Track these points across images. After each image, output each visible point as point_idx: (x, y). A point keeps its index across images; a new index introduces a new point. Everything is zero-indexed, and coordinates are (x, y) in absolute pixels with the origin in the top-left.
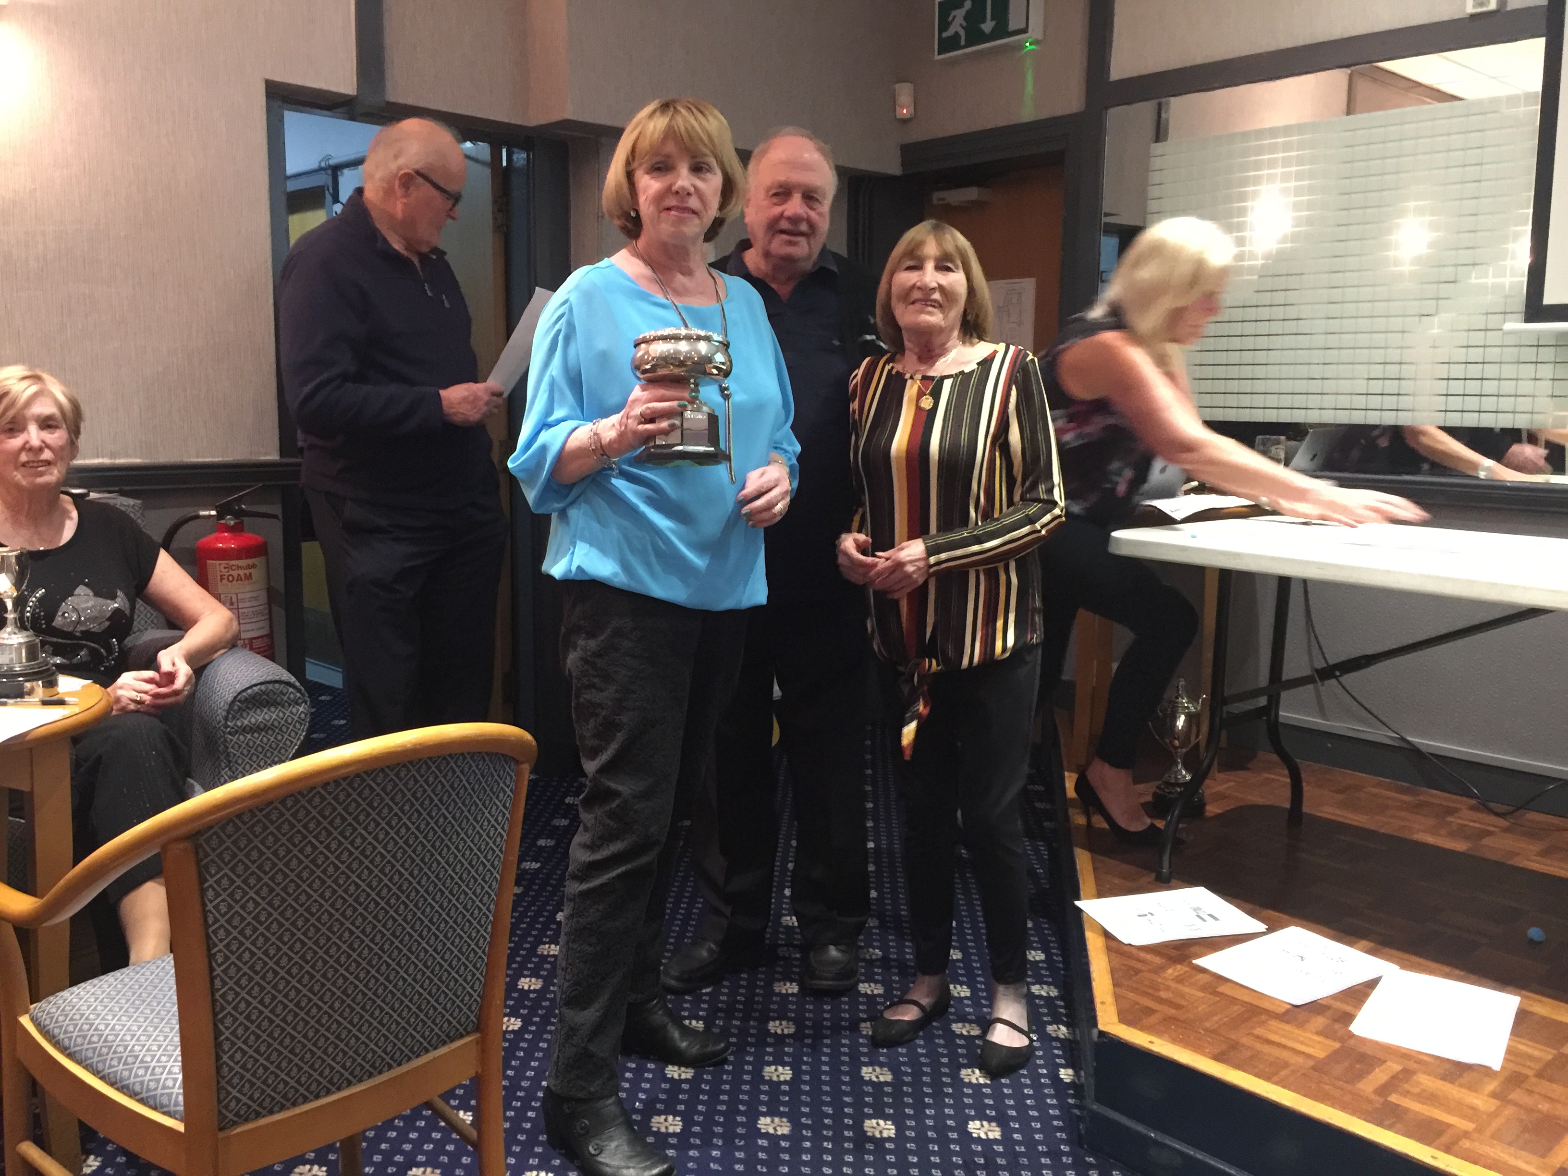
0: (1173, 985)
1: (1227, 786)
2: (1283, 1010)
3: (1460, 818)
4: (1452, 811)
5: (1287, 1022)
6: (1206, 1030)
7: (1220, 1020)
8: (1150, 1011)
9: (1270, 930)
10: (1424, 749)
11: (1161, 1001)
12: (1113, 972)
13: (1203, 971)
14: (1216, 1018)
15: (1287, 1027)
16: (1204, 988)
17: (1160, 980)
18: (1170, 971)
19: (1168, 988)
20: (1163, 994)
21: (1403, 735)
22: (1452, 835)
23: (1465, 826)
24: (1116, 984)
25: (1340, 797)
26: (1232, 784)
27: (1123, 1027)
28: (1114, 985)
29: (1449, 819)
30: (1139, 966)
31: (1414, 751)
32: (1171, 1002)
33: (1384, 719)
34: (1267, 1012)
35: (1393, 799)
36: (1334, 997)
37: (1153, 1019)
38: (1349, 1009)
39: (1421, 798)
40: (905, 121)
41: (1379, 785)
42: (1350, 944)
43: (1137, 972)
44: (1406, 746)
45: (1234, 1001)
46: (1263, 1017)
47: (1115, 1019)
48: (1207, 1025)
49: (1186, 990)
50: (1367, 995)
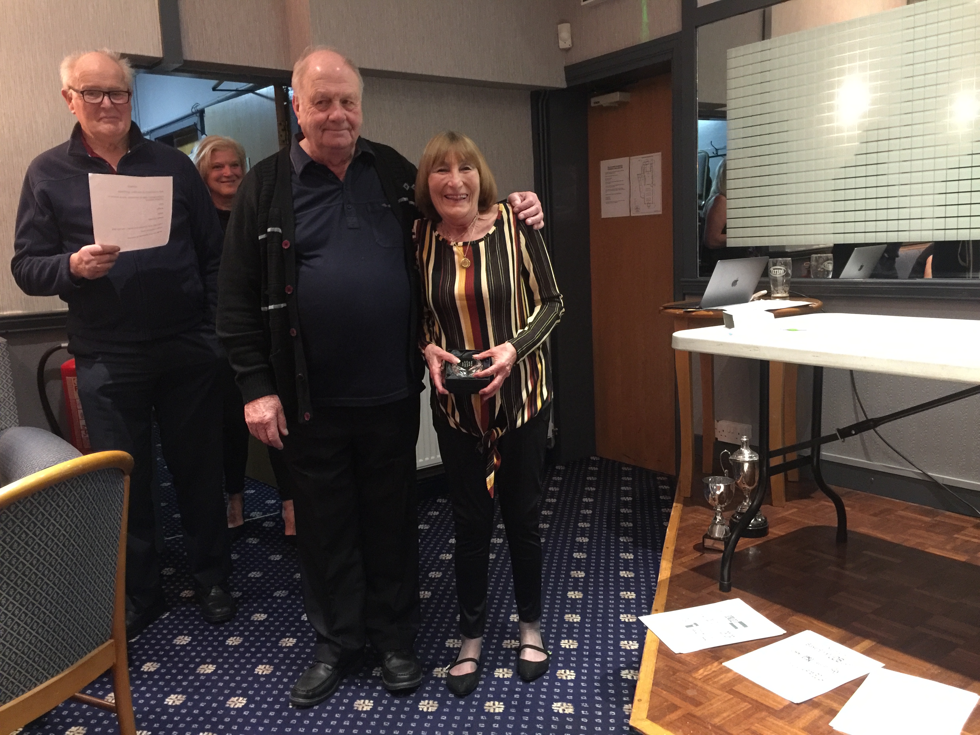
0: (700, 684)
1: (790, 512)
2: (781, 707)
3: (965, 535)
4: (959, 529)
5: (782, 718)
6: (714, 726)
7: (729, 716)
8: (674, 708)
9: (790, 633)
10: (940, 482)
11: (686, 698)
12: (656, 672)
13: (728, 670)
14: (725, 715)
15: (780, 723)
16: (723, 688)
17: (690, 679)
18: (701, 671)
19: (695, 686)
20: (690, 693)
21: (924, 471)
22: (955, 549)
23: (967, 541)
24: (655, 683)
25: (875, 519)
26: (796, 510)
27: (649, 722)
28: (653, 684)
29: (956, 536)
30: (677, 666)
31: (933, 484)
32: (694, 699)
33: (911, 460)
34: (768, 709)
35: (915, 520)
36: (826, 695)
37: (673, 716)
38: (835, 705)
39: (938, 519)
40: (567, 50)
41: (907, 508)
42: (851, 646)
43: (675, 672)
44: (926, 479)
45: (744, 698)
46: (764, 714)
47: (645, 714)
48: (717, 721)
49: (709, 688)
50: (853, 692)
